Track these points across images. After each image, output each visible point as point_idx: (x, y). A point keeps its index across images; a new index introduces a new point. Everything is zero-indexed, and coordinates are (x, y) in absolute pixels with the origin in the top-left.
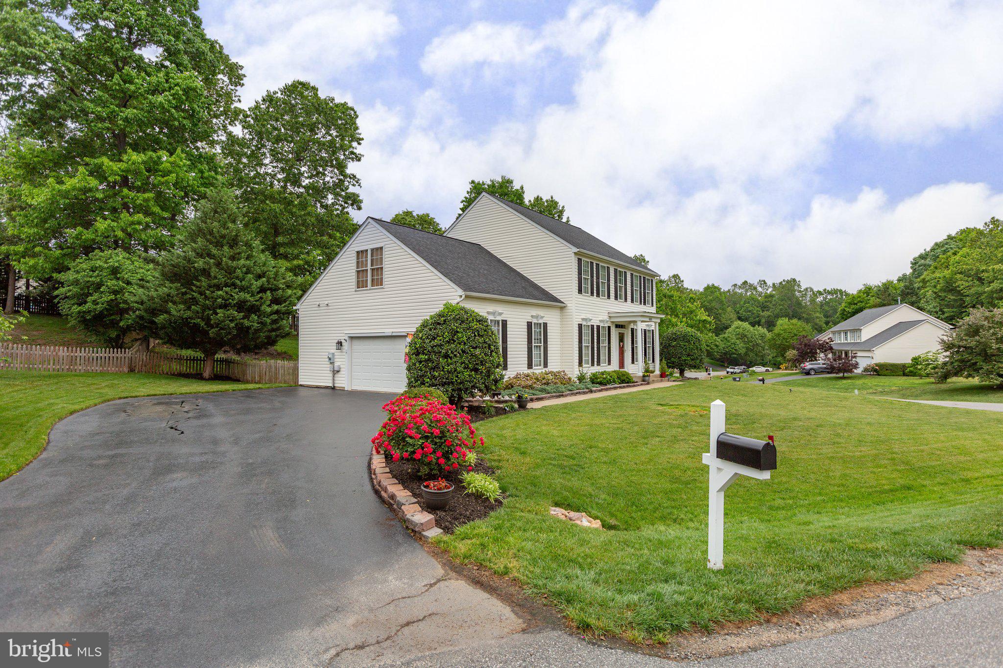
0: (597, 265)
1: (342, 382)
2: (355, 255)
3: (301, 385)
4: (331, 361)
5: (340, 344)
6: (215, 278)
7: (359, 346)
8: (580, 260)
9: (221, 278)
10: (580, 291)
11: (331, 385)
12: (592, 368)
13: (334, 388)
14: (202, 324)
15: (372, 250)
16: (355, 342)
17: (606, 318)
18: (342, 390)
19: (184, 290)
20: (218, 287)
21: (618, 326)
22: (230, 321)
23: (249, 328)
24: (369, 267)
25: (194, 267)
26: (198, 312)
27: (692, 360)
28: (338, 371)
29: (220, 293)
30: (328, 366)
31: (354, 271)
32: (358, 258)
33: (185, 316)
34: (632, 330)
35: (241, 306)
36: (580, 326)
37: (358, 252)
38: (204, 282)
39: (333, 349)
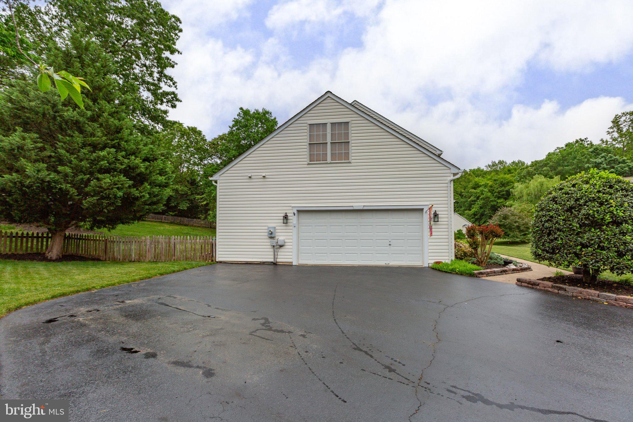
1: (283, 257)
2: (309, 127)
3: (221, 262)
4: (271, 236)
5: (286, 217)
6: (92, 135)
7: (307, 219)
9: (100, 136)
11: (272, 260)
13: (275, 264)
14: (73, 191)
15: (332, 124)
16: (303, 217)
18: (289, 265)
19: (39, 145)
20: (95, 147)
22: (118, 188)
23: (137, 199)
24: (329, 140)
25: (60, 116)
26: (66, 175)
28: (281, 246)
29: (102, 153)
30: (268, 242)
31: (307, 144)
32: (312, 131)
33: (47, 179)
35: (128, 172)
37: (310, 125)
38: (79, 139)
39: (276, 223)
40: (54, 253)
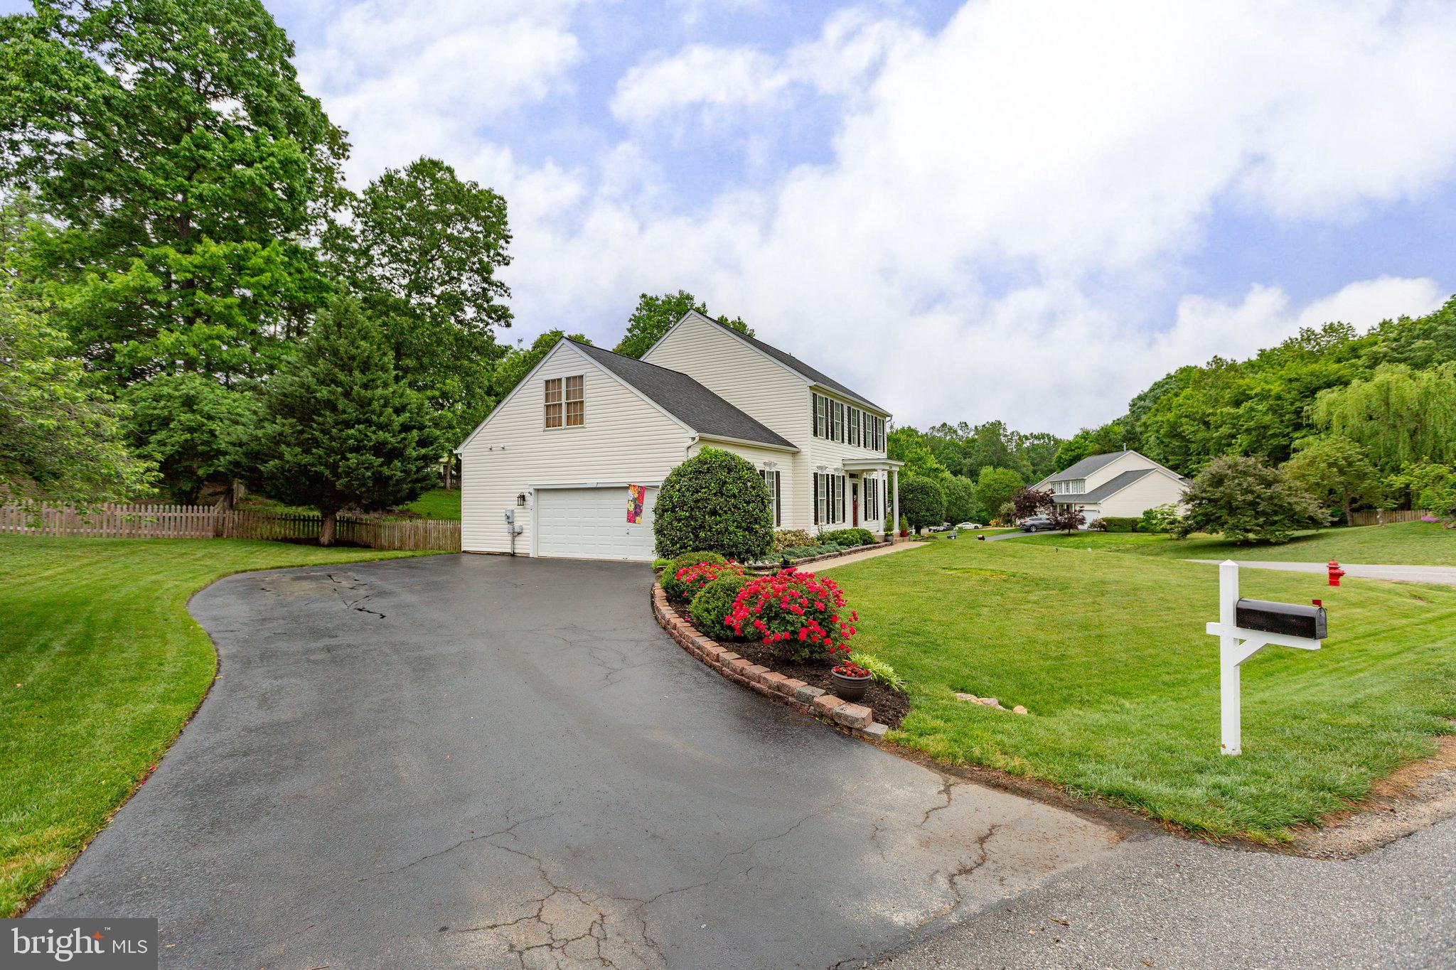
0: (832, 401)
1: (525, 547)
2: (543, 385)
3: (465, 552)
4: (509, 520)
5: (523, 498)
6: (344, 412)
7: (546, 500)
8: (815, 395)
9: (352, 411)
10: (815, 434)
11: (509, 551)
12: (828, 526)
13: (513, 555)
14: (327, 472)
15: (568, 379)
16: (543, 496)
17: (840, 465)
18: (526, 557)
19: (300, 428)
20: (348, 425)
21: (852, 476)
22: (366, 468)
23: (390, 477)
24: (564, 401)
25: (315, 398)
26: (320, 457)
27: (932, 515)
28: (519, 533)
29: (351, 432)
30: (505, 527)
31: (542, 405)
32: (547, 389)
33: (303, 462)
34: (865, 479)
35: (378, 449)
36: (816, 475)
37: (547, 382)
38: (329, 417)
39: (513, 504)
40: (325, 539)
